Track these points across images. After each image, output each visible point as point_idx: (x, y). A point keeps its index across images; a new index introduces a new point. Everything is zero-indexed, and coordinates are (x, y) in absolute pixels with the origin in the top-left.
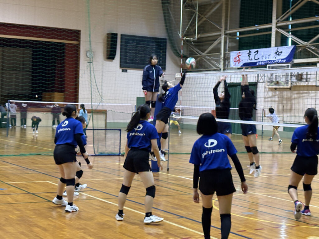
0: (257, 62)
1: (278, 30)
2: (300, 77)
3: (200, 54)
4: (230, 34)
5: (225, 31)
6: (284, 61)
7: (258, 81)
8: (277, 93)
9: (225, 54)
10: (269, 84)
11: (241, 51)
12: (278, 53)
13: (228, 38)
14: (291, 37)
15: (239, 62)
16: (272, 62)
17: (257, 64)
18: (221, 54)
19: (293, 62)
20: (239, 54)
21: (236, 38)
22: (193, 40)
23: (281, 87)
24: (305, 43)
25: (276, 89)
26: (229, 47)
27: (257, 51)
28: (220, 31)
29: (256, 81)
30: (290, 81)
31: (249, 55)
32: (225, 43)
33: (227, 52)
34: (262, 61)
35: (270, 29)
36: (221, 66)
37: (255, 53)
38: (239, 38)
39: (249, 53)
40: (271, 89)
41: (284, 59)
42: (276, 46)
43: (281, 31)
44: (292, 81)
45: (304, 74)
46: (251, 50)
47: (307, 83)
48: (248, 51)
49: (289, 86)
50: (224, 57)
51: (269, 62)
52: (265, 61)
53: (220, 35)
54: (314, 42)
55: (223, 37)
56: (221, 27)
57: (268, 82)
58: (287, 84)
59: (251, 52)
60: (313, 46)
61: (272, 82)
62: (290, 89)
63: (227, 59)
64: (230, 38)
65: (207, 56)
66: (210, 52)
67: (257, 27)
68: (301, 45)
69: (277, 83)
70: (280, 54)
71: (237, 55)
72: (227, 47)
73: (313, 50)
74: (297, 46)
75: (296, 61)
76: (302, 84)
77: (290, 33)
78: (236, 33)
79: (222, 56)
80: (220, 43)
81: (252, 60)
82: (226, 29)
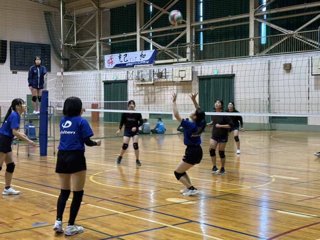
0: (126, 64)
1: (141, 37)
2: (160, 75)
3: (80, 58)
4: (103, 41)
5: (99, 39)
6: (148, 62)
7: (128, 79)
8: (144, 88)
9: (100, 57)
10: (136, 81)
11: (113, 55)
12: (142, 56)
13: (102, 44)
14: (152, 43)
15: (112, 64)
16: (138, 63)
17: (127, 65)
18: (97, 57)
19: (155, 63)
20: (111, 57)
21: (108, 44)
22: (73, 46)
23: (146, 83)
24: (163, 48)
25: (142, 85)
26: (103, 51)
27: (126, 55)
28: (95, 38)
29: (127, 79)
30: (153, 78)
31: (120, 57)
32: (100, 48)
33: (102, 55)
34: (130, 63)
35: (135, 36)
36: (98, 67)
37: (124, 56)
38: (111, 44)
39: (119, 56)
40: (138, 85)
41: (147, 61)
42: (140, 50)
43: (143, 38)
44: (155, 78)
45: (163, 72)
46: (121, 54)
47: (166, 79)
48: (119, 55)
49: (152, 82)
50: (100, 59)
51: (136, 63)
52: (133, 63)
53: (95, 41)
54: (170, 47)
55: (98, 43)
56: (96, 35)
57: (136, 79)
58: (151, 81)
59: (121, 55)
60: (169, 49)
61: (139, 79)
62: (153, 84)
63: (102, 61)
64: (103, 44)
65: (85, 59)
66: (88, 56)
67: (125, 34)
68: (160, 49)
69: (143, 80)
70: (144, 56)
71: (110, 58)
72: (102, 51)
73: (169, 53)
74: (157, 50)
75: (157, 62)
76: (162, 80)
77: (151, 40)
78: (108, 39)
79: (98, 59)
80: (95, 48)
81: (122, 62)
82: (100, 36)
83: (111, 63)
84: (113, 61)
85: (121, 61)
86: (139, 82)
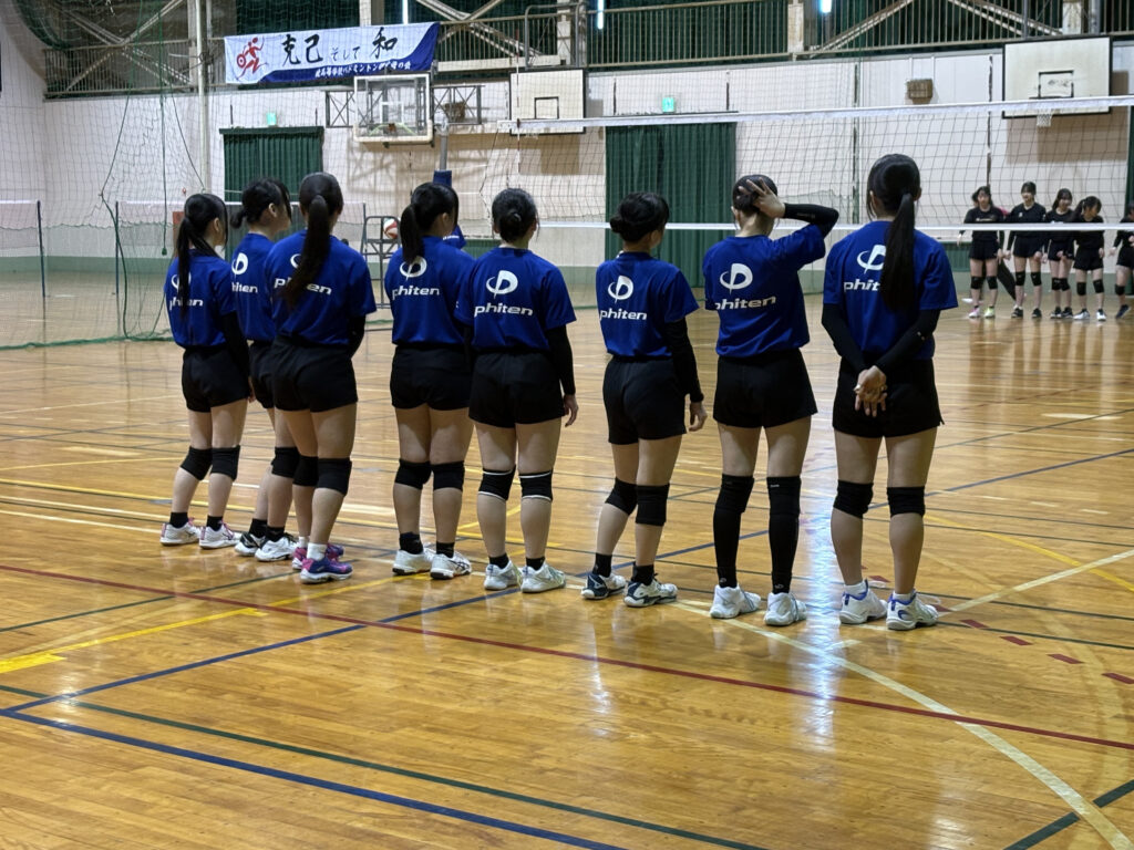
0: (316, 69)
2: (457, 112)
3: (113, 42)
6: (408, 65)
7: (327, 122)
9: (205, 44)
10: (363, 130)
11: (260, 36)
12: (383, 43)
15: (254, 70)
17: (317, 75)
18: (190, 43)
19: (436, 68)
20: (253, 45)
23: (404, 138)
24: (464, 16)
25: (387, 145)
27: (316, 38)
29: (322, 124)
31: (289, 47)
33: (210, 38)
34: (333, 67)
37: (308, 41)
39: (287, 42)
40: (372, 147)
41: (405, 60)
42: (374, 22)
45: (469, 104)
46: (293, 34)
47: (480, 127)
48: (283, 37)
49: (428, 138)
50: (205, 51)
51: (358, 69)
52: (344, 67)
54: (491, 14)
57: (362, 126)
58: (421, 132)
59: (294, 40)
61: (372, 126)
65: (139, 47)
69: (391, 129)
70: (390, 45)
71: (248, 48)
72: (209, 21)
73: (491, 37)
74: (441, 23)
75: (445, 66)
76: (462, 130)
79: (198, 48)
81: (298, 62)
83: (252, 68)
84: (257, 60)
85: (294, 60)
86: (374, 135)
